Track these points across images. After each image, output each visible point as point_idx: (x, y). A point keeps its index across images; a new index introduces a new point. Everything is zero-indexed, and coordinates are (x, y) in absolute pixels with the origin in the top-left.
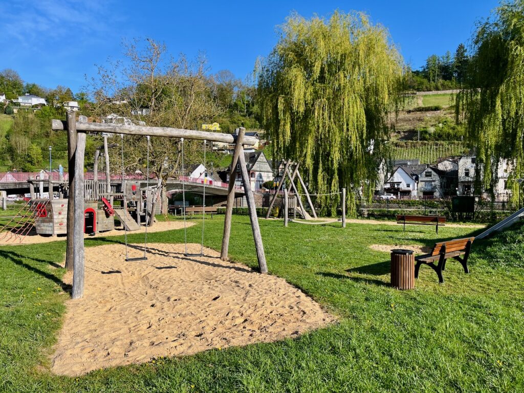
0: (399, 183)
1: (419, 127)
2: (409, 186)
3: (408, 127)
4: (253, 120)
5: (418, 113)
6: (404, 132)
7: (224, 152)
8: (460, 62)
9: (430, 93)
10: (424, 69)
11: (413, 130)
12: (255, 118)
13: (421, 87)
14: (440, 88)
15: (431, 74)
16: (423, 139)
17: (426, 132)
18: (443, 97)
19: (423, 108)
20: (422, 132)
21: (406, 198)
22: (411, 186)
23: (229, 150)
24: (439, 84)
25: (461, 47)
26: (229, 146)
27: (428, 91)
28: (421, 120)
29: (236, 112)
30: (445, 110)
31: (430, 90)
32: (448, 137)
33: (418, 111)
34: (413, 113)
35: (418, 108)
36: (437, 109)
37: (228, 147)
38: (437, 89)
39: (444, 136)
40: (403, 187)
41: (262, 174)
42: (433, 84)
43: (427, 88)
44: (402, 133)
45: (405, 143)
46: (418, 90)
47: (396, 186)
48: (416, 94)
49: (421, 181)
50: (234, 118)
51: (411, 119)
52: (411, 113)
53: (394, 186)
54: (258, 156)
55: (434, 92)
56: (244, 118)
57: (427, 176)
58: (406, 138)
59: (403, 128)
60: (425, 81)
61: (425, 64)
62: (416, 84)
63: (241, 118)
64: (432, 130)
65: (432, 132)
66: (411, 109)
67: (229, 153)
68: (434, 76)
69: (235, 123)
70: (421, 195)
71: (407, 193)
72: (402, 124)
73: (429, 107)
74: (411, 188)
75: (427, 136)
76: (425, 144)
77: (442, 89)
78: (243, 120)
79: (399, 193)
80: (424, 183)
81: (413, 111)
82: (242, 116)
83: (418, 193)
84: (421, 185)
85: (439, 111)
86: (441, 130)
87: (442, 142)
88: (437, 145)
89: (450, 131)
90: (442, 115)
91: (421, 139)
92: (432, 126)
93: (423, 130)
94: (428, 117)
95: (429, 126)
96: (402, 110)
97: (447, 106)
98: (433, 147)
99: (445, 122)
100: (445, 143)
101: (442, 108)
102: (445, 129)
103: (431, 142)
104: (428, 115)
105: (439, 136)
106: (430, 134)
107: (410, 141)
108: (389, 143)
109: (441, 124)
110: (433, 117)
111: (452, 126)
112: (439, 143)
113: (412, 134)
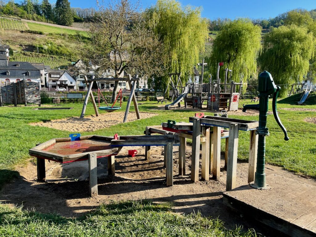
0: (65, 81)
1: (36, 44)
2: (72, 83)
3: (27, 43)
5: (29, 34)
6: (25, 46)
8: (47, 6)
9: (29, 21)
10: (23, 4)
11: (32, 45)
13: (23, 16)
14: (36, 19)
15: (29, 9)
16: (42, 52)
17: (42, 48)
18: (40, 26)
19: (32, 31)
20: (39, 48)
21: (71, 90)
22: (73, 83)
24: (35, 17)
27: (28, 19)
28: (34, 39)
30: (47, 35)
31: (29, 19)
32: (57, 54)
34: (25, 33)
35: (28, 31)
36: (41, 33)
38: (34, 20)
39: (54, 52)
40: (68, 83)
42: (31, 16)
43: (27, 17)
44: (24, 46)
45: (31, 54)
46: (21, 17)
47: (64, 83)
48: (21, 20)
49: (78, 81)
51: (27, 37)
53: (63, 83)
55: (31, 21)
57: (81, 78)
58: (27, 50)
59: (24, 42)
60: (25, 12)
62: (18, 13)
64: (46, 47)
65: (46, 49)
66: (23, 30)
68: (31, 10)
70: (78, 88)
71: (72, 87)
72: (22, 40)
73: (36, 31)
74: (73, 85)
75: (43, 51)
77: (37, 20)
79: (67, 87)
80: (79, 81)
81: (25, 32)
83: (77, 87)
84: (78, 83)
85: (43, 35)
86: (51, 49)
87: (55, 56)
88: (52, 58)
89: (57, 50)
90: (47, 38)
91: (39, 52)
92: (44, 44)
93: (39, 46)
94: (38, 38)
95: (41, 44)
96: (17, 30)
97: (47, 33)
98: (50, 58)
99: (51, 43)
100: (57, 57)
101: (44, 34)
102: (54, 48)
103: (48, 55)
104: (38, 37)
105: (51, 52)
106: (45, 50)
107: (33, 52)
108: (18, 52)
109: (49, 44)
110: (41, 39)
111: (57, 47)
112: (53, 56)
113: (31, 48)
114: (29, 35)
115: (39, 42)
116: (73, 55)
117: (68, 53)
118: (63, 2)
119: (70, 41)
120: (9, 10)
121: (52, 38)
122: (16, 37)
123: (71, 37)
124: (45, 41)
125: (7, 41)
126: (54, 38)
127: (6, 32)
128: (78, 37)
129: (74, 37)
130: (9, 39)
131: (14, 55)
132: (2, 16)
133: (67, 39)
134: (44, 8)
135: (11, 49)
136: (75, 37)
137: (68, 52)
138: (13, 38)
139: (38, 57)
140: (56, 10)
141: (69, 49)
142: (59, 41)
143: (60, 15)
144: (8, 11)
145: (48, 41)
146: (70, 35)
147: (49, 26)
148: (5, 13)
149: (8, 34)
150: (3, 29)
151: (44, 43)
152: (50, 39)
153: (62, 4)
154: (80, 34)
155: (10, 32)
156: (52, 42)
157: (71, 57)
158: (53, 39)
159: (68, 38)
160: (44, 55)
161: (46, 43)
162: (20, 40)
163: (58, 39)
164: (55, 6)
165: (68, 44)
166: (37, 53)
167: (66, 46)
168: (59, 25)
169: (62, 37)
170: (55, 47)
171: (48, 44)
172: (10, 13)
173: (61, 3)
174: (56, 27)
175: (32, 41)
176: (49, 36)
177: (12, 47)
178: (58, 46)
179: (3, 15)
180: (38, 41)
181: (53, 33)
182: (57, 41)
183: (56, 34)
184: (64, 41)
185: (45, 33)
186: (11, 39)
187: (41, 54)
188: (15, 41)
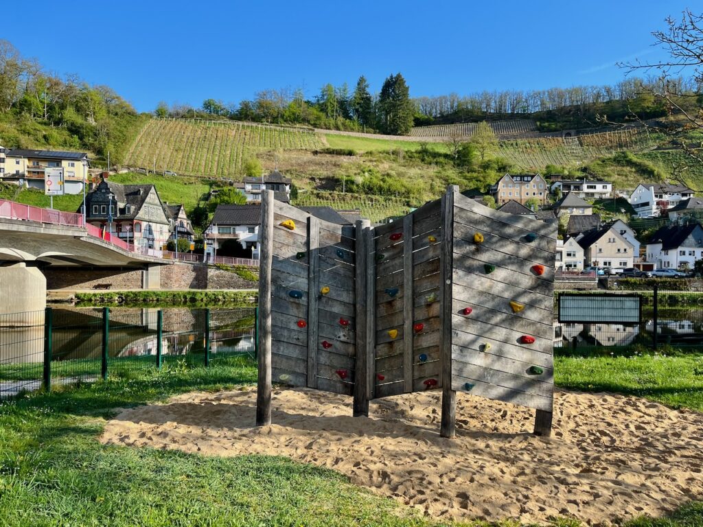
1: (341, 174)
3: (324, 173)
4: (66, 133)
5: (327, 155)
6: (320, 179)
7: (16, 183)
8: (362, 99)
9: (328, 131)
10: (318, 100)
12: (70, 130)
13: (318, 122)
14: (341, 127)
15: (329, 108)
16: (351, 191)
17: (352, 182)
18: (348, 140)
19: (334, 150)
20: (347, 181)
23: (29, 181)
24: (339, 123)
25: (362, 80)
26: (29, 172)
27: (327, 129)
28: (338, 165)
29: (28, 115)
30: (362, 156)
31: (329, 129)
32: (380, 192)
33: (326, 153)
34: (321, 155)
35: (327, 150)
36: (350, 153)
37: (26, 174)
38: (337, 128)
39: (375, 189)
41: (153, 225)
42: (332, 121)
43: (325, 125)
44: (317, 181)
45: (330, 194)
46: (315, 126)
48: (314, 130)
50: (25, 125)
51: (324, 162)
52: (319, 155)
54: (146, 193)
55: (333, 132)
56: (45, 127)
58: (323, 187)
59: (318, 173)
60: (323, 115)
61: (319, 94)
62: (311, 117)
63: (39, 127)
64: (359, 180)
66: (318, 149)
67: (27, 186)
68: (333, 111)
69: (29, 134)
72: (314, 168)
73: (341, 150)
75: (355, 187)
76: (356, 198)
77: (343, 129)
78: (45, 130)
81: (321, 153)
82: (39, 123)
85: (354, 157)
86: (370, 182)
87: (377, 197)
88: (372, 201)
89: (382, 183)
90: (361, 162)
91: (347, 191)
92: (355, 174)
93: (347, 178)
94: (345, 162)
95: (351, 174)
96: (306, 149)
97: (362, 152)
98: (367, 202)
99: (370, 171)
100: (381, 199)
101: (357, 154)
102: (375, 181)
103: (363, 196)
104: (344, 160)
105: (369, 189)
106: (357, 186)
107: (335, 192)
108: (307, 192)
109: (366, 174)
110: (351, 163)
111: (381, 177)
112: (373, 197)
113: (331, 183)
114: (328, 157)
115: (347, 171)
116: (414, 194)
117: (403, 190)
118: (395, 88)
119: (406, 164)
120: (294, 114)
121: (371, 161)
122: (305, 163)
123: (410, 156)
124: (359, 167)
125: (287, 171)
126: (375, 161)
127: (286, 156)
128: (425, 155)
129: (415, 155)
130: (290, 167)
131: (299, 198)
132: (282, 127)
133: (402, 161)
134: (358, 104)
135: (294, 186)
136: (418, 155)
137: (404, 187)
138: (299, 165)
139: (344, 200)
140: (381, 105)
141: (405, 181)
142: (385, 166)
143: (387, 113)
144: (292, 117)
145: (365, 168)
146: (407, 152)
147: (366, 139)
148: (286, 121)
149: (289, 158)
150: (281, 150)
151: (357, 172)
152: (369, 164)
153: (393, 91)
154: (429, 147)
155: (294, 155)
156: (372, 168)
157: (408, 197)
158: (375, 163)
159: (404, 157)
160: (356, 195)
161: (359, 171)
162: (311, 169)
163: (384, 161)
164: (379, 98)
165: (402, 169)
166: (342, 193)
167: (399, 175)
168: (385, 136)
169: (392, 157)
170: (376, 177)
171: (364, 172)
172: (295, 119)
173: (391, 91)
174: (379, 140)
175: (334, 169)
176: (367, 158)
177: (296, 183)
178: (383, 175)
179: (283, 125)
180: (345, 169)
181: (374, 151)
182: (381, 166)
183: (380, 152)
184: (394, 165)
185: (358, 151)
186: (294, 168)
187: (349, 195)
188: (302, 170)
